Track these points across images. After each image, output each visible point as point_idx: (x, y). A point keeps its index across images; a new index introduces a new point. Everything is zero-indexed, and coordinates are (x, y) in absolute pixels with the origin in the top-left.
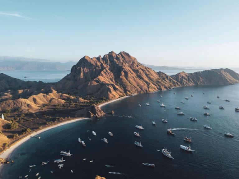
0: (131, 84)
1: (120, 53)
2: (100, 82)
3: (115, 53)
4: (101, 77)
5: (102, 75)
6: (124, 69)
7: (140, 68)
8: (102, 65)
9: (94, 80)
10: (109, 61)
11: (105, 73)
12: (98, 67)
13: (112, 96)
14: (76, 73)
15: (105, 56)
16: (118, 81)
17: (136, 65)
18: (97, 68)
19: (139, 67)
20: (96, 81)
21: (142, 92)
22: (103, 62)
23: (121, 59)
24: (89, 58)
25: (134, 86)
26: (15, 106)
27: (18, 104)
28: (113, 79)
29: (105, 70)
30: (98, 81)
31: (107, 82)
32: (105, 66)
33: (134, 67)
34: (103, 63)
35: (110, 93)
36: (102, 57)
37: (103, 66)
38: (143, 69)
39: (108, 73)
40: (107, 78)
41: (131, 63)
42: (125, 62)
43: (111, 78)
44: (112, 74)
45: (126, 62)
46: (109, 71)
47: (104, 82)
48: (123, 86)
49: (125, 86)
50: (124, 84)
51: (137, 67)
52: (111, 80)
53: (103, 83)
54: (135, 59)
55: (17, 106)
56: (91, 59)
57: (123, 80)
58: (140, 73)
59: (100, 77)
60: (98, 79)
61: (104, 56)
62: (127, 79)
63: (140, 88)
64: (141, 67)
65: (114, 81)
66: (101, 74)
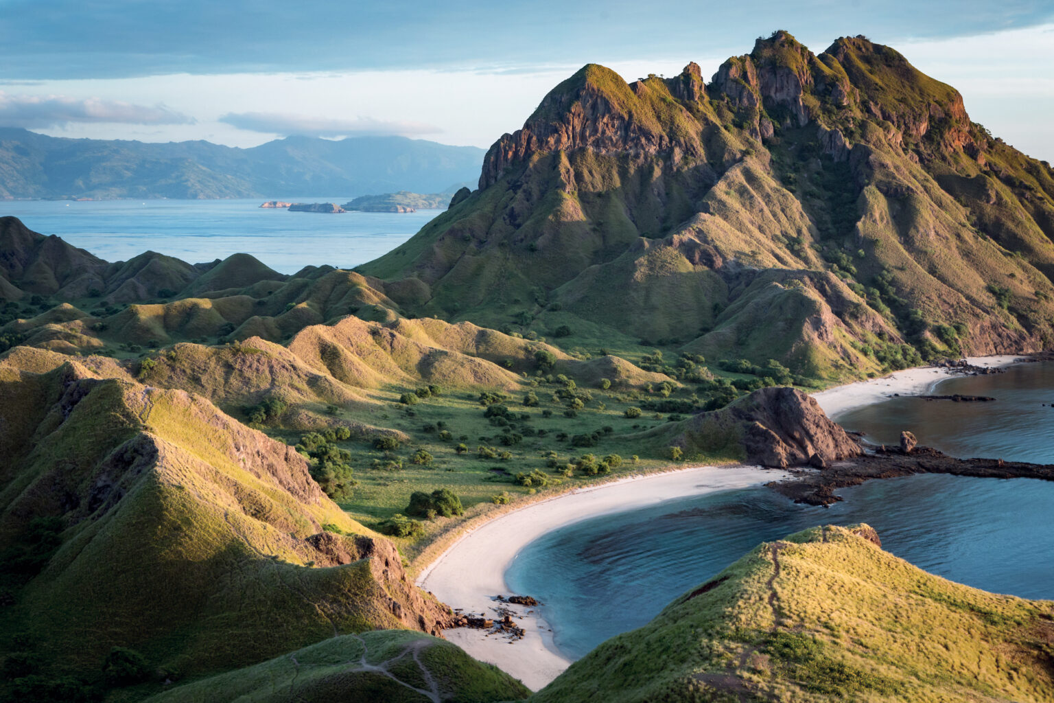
0: (942, 279)
1: (837, 48)
2: (719, 262)
3: (804, 49)
4: (718, 219)
5: (723, 210)
6: (883, 166)
7: (993, 170)
8: (711, 136)
9: (670, 243)
10: (759, 106)
11: (742, 192)
12: (689, 151)
13: (834, 356)
14: (520, 195)
15: (734, 73)
16: (845, 259)
17: (959, 145)
18: (678, 154)
19: (983, 159)
20: (688, 249)
21: (1033, 346)
22: (720, 114)
23: (849, 95)
24: (616, 79)
25: (968, 297)
26: (235, 381)
27: (248, 374)
28: (807, 241)
29: (736, 174)
30: (702, 252)
31: (769, 262)
32: (734, 141)
33: (944, 159)
34: (717, 122)
35: (815, 335)
36: (707, 80)
37: (723, 146)
38: (1012, 173)
39: (767, 198)
40: (761, 229)
41: (923, 128)
42: (879, 113)
43: (785, 234)
44: (796, 205)
45: (886, 117)
46: (770, 183)
47: (745, 262)
48: (883, 291)
49: (899, 291)
50: (893, 283)
51: (965, 160)
52: (793, 245)
53: (739, 265)
54: (952, 96)
55: (247, 382)
56: (634, 86)
57: (878, 253)
58: (1000, 202)
59: (712, 223)
60: (700, 233)
61: (726, 66)
62: (908, 242)
63: (1011, 309)
64: (1001, 164)
65: (811, 254)
66: (714, 197)
